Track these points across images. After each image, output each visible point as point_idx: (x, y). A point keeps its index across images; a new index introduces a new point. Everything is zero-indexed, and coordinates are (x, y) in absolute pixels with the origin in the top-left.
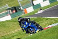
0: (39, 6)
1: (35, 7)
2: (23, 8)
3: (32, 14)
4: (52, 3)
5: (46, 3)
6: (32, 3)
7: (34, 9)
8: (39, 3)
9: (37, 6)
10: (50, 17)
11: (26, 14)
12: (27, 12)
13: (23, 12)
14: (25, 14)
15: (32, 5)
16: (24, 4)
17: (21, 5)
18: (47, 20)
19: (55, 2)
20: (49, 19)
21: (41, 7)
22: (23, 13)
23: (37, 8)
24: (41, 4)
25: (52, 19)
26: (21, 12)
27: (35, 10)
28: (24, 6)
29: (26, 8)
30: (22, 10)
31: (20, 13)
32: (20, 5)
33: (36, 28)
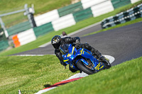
0: (50, 29)
1: (39, 31)
2: (8, 32)
3: (33, 48)
4: (81, 22)
6: (31, 21)
7: (37, 36)
8: (49, 21)
9: (43, 29)
11: (17, 47)
12: (19, 43)
13: (10, 42)
14: (14, 47)
15: (32, 25)
16: (12, 22)
17: (6, 27)
21: (53, 29)
22: (9, 46)
23: (44, 33)
24: (53, 23)
26: (3, 43)
27: (40, 37)
28: (11, 28)
29: (18, 33)
30: (8, 38)
31: (3, 45)
32: (3, 27)
33: (94, 60)
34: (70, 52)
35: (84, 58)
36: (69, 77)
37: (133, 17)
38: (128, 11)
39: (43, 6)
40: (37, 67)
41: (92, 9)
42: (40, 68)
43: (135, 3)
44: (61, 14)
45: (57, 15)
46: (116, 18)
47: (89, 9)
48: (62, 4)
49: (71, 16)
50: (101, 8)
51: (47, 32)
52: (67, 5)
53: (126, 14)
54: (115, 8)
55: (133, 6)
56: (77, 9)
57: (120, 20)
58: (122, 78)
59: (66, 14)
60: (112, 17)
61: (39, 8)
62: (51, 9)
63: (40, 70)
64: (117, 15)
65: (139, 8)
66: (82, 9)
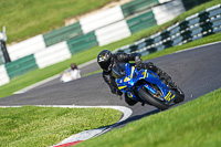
0: (31, 65)
4: (80, 54)
5: (56, 52)
7: (10, 76)
10: (70, 107)
18: (59, 115)
19: (90, 48)
20: (67, 111)
21: (36, 66)
23: (22, 71)
24: (36, 56)
25: (79, 113)
27: (15, 78)
33: (162, 86)
34: (128, 74)
35: (149, 84)
36: (61, 140)
37: (160, 46)
38: (152, 37)
39: (20, 30)
40: (11, 125)
41: (97, 33)
42: (17, 126)
43: (164, 25)
44: (49, 42)
45: (43, 44)
46: (134, 48)
47: (92, 34)
48: (50, 26)
49: (63, 45)
50: (111, 32)
51: (27, 70)
52: (58, 28)
53: (150, 42)
54: (132, 31)
55: (160, 28)
56: (74, 34)
57: (141, 51)
58: (144, 141)
59: (57, 42)
60: (128, 46)
61: (13, 32)
62: (33, 33)
63: (16, 130)
64: (136, 43)
65: (169, 32)
66: (81, 35)
